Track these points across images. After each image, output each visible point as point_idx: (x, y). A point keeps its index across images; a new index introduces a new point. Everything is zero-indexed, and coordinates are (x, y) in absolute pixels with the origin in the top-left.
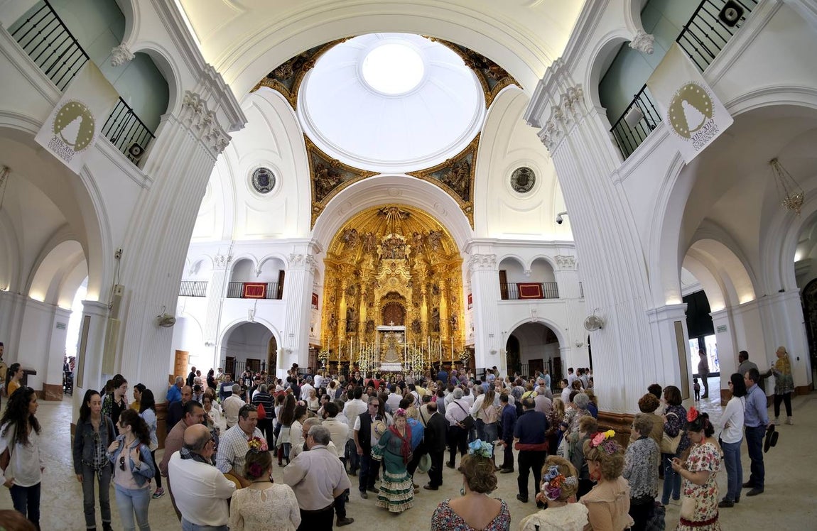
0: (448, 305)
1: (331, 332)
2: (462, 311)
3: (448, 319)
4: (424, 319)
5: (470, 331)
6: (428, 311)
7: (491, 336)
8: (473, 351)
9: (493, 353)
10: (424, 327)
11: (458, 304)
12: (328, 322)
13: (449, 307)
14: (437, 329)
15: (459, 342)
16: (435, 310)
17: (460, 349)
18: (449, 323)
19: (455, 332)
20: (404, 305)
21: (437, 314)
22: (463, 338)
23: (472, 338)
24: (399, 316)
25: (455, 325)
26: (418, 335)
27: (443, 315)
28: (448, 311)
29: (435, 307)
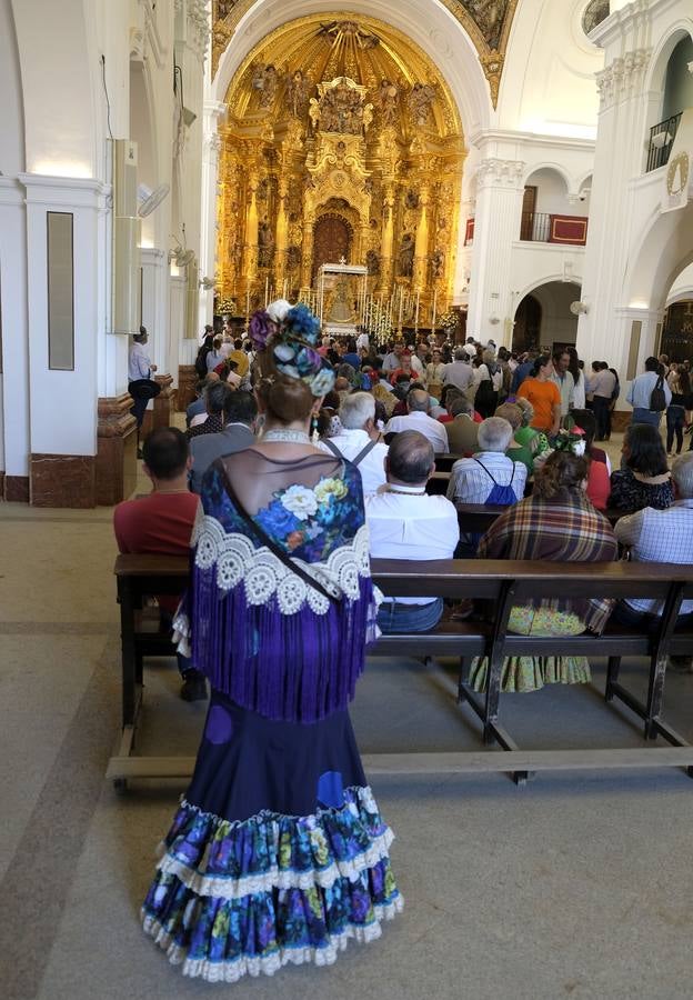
0: (430, 231)
1: (233, 268)
2: (454, 246)
3: (428, 257)
4: (387, 253)
5: (463, 283)
6: (395, 238)
7: (495, 295)
8: (463, 316)
9: (494, 322)
10: (387, 266)
11: (449, 233)
12: (230, 249)
13: (432, 236)
14: (408, 271)
15: (443, 298)
16: (408, 238)
17: (444, 310)
18: (430, 265)
19: (438, 281)
20: (351, 221)
21: (409, 246)
22: (449, 293)
23: (464, 294)
24: (340, 240)
25: (440, 270)
26: (374, 278)
27: (421, 251)
28: (429, 244)
29: (406, 232)
